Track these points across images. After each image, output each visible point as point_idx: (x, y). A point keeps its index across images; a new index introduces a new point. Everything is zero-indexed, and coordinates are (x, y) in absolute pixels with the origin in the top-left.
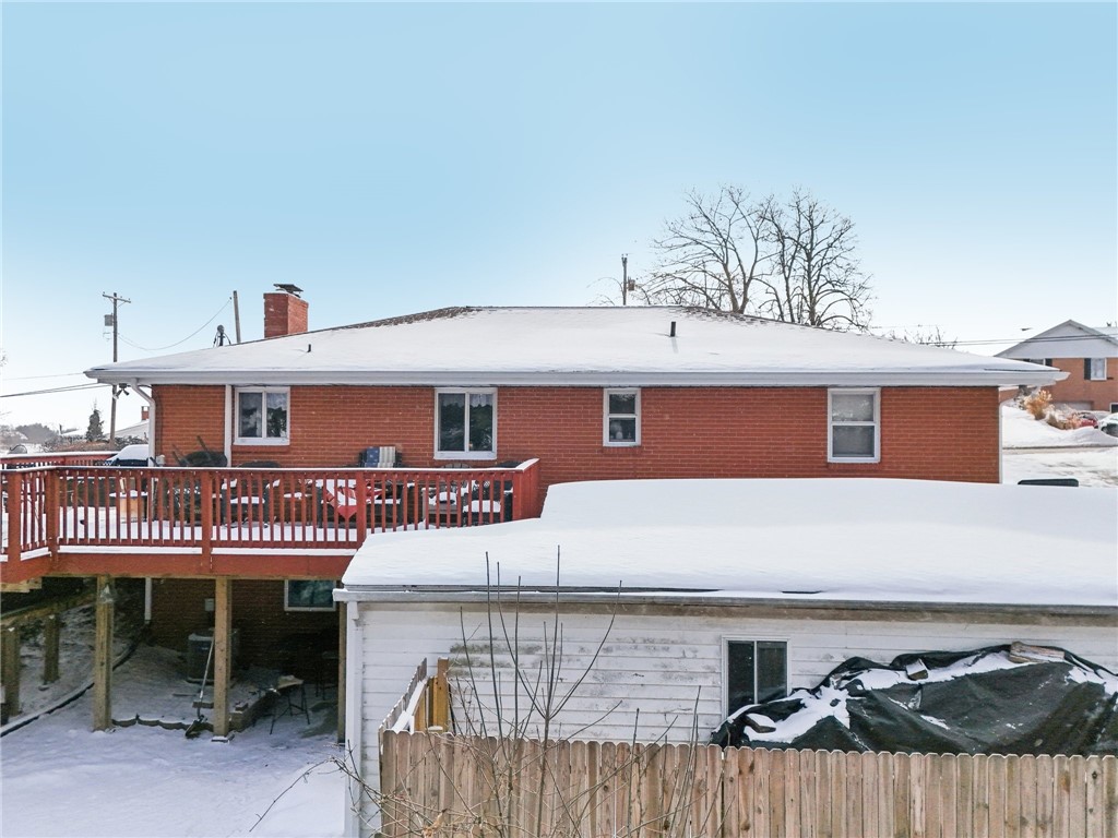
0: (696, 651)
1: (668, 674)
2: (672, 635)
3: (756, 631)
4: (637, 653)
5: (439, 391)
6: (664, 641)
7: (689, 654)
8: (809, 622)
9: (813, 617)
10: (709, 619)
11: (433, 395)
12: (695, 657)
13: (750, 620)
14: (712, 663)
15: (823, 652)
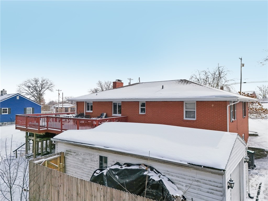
0: (95, 157)
1: (92, 160)
2: (92, 153)
3: (104, 154)
4: (88, 156)
5: (113, 102)
6: (91, 154)
7: (94, 157)
8: (111, 154)
9: (112, 153)
10: (97, 151)
11: (112, 103)
12: (95, 158)
13: (103, 152)
14: (97, 159)
15: (113, 160)
